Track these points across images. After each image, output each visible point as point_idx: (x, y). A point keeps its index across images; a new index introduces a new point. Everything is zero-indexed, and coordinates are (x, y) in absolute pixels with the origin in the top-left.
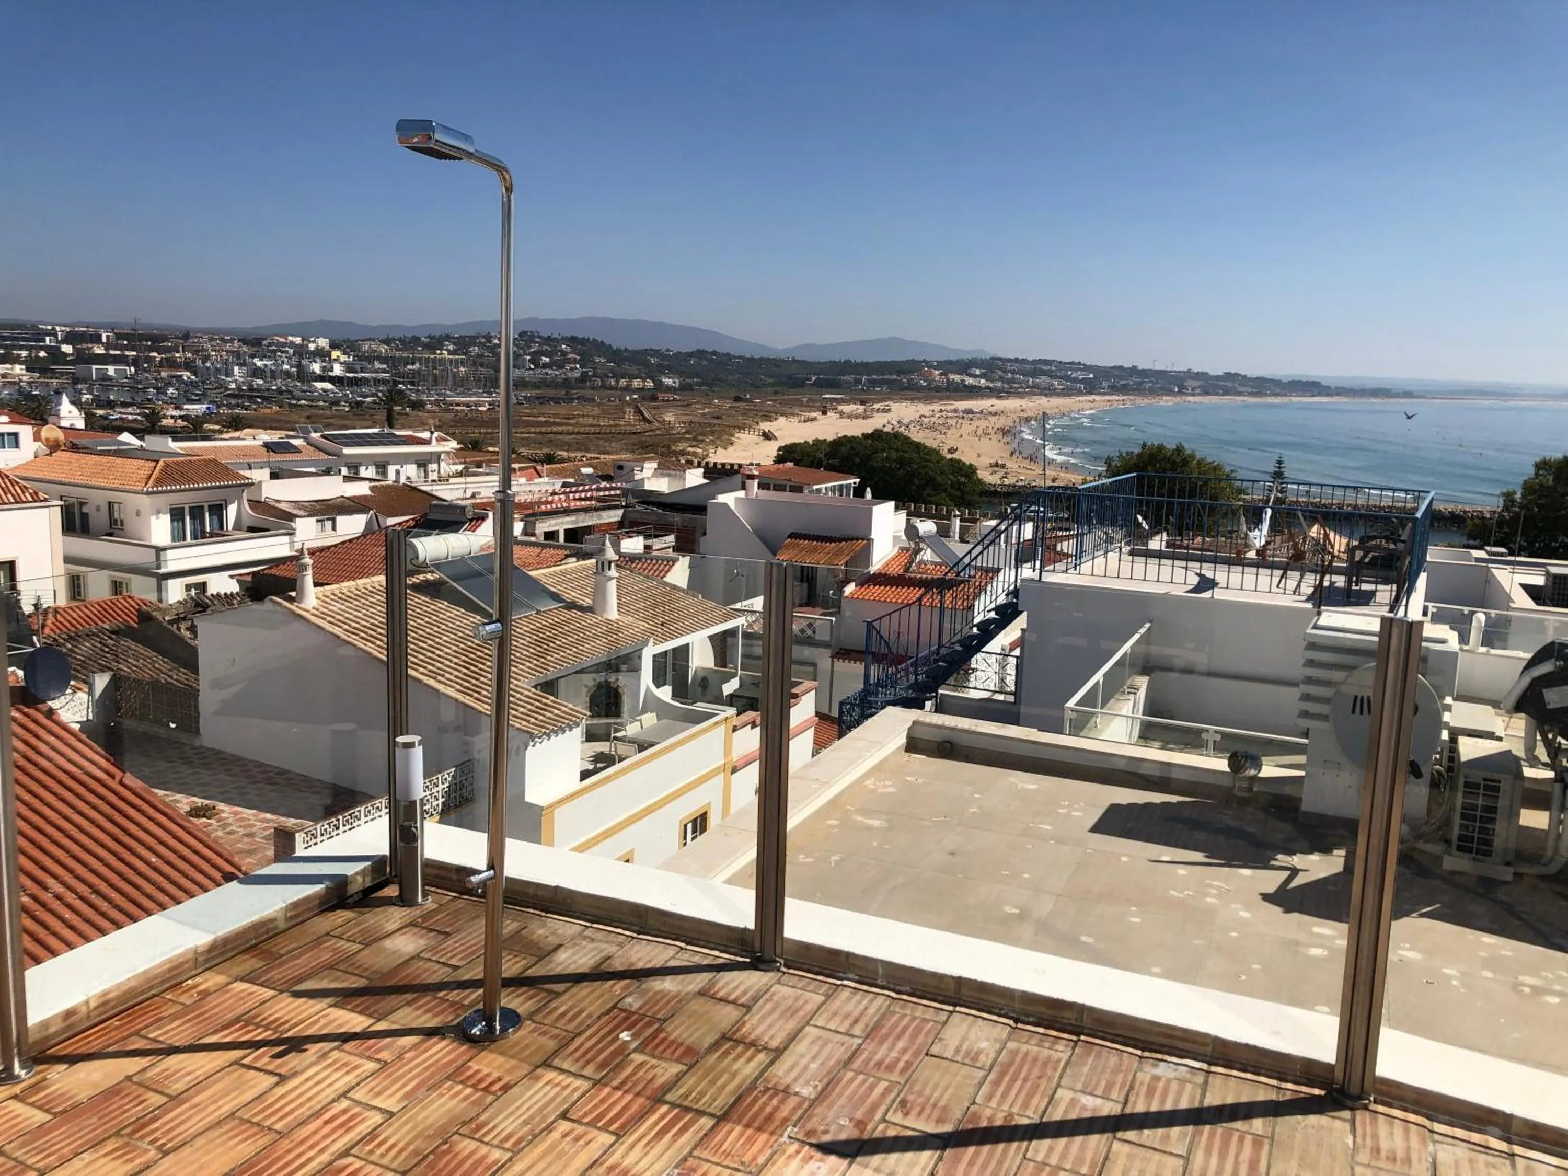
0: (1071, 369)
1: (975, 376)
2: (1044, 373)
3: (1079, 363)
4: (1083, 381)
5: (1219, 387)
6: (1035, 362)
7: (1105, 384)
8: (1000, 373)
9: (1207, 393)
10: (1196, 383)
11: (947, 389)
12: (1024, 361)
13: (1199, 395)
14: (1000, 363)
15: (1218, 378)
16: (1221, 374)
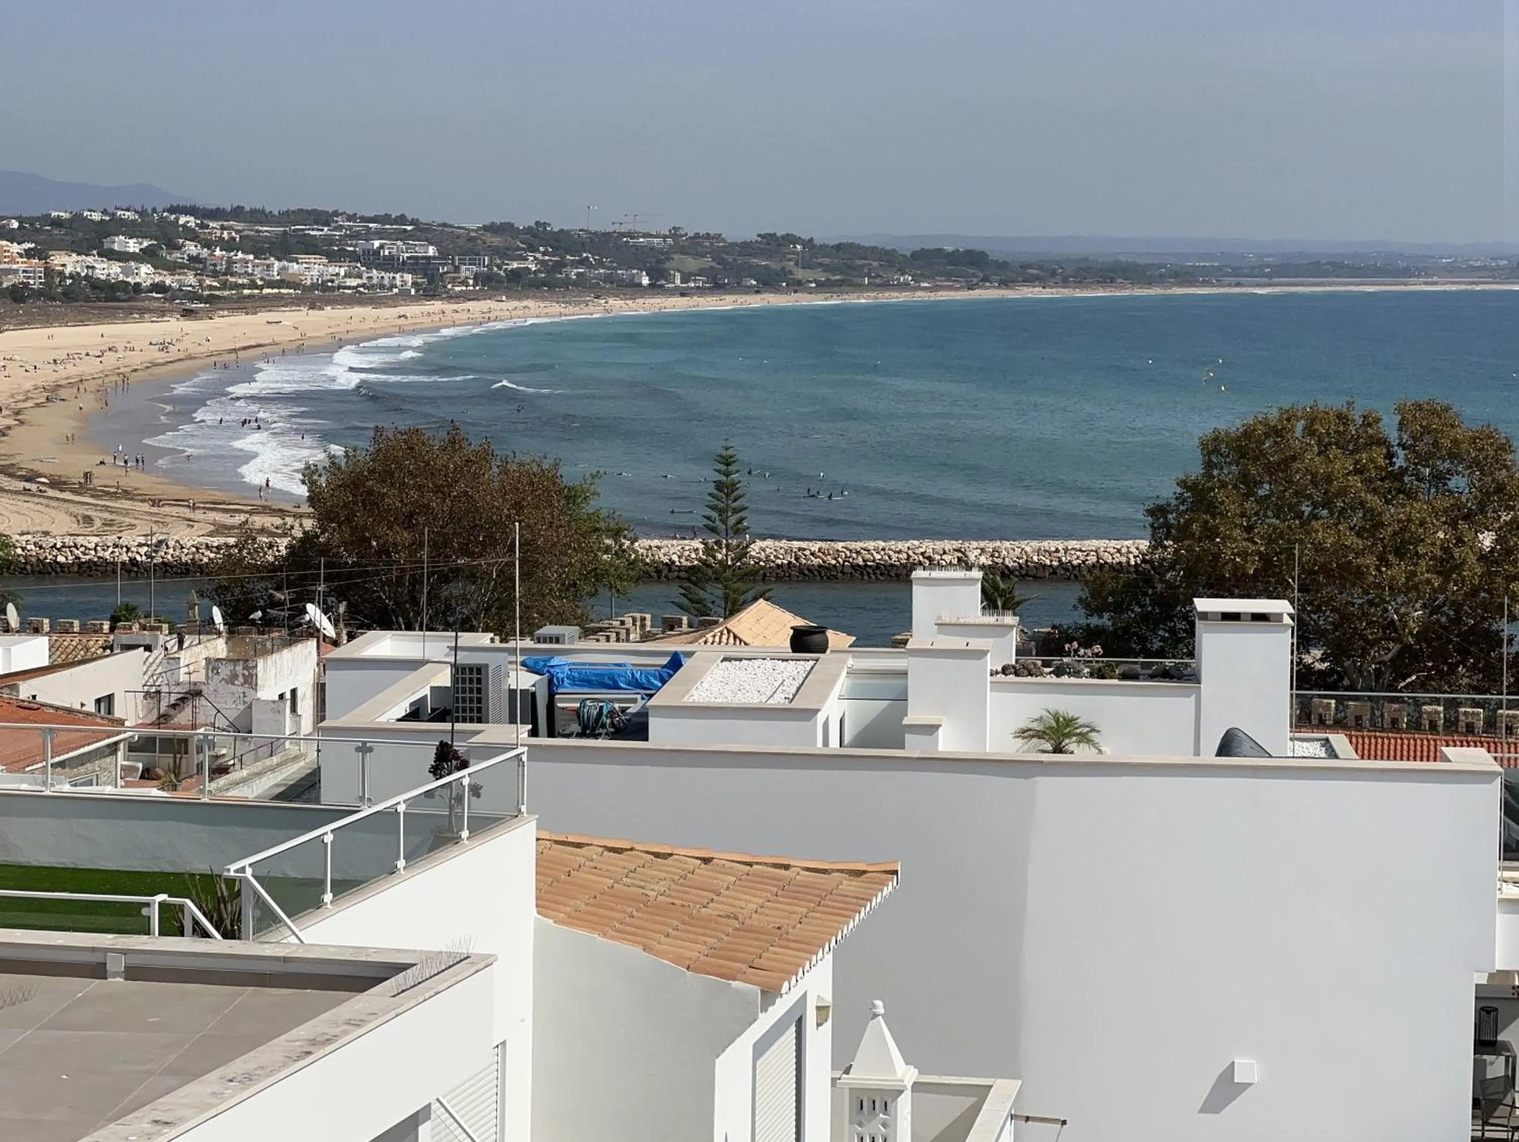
0: (380, 235)
1: (123, 257)
2: (311, 247)
3: (402, 220)
4: (416, 265)
5: (753, 272)
6: (287, 217)
7: (466, 271)
8: (192, 248)
9: (718, 287)
10: (692, 263)
11: (46, 294)
12: (259, 216)
13: (700, 291)
14: (190, 221)
15: (746, 248)
16: (751, 235)
